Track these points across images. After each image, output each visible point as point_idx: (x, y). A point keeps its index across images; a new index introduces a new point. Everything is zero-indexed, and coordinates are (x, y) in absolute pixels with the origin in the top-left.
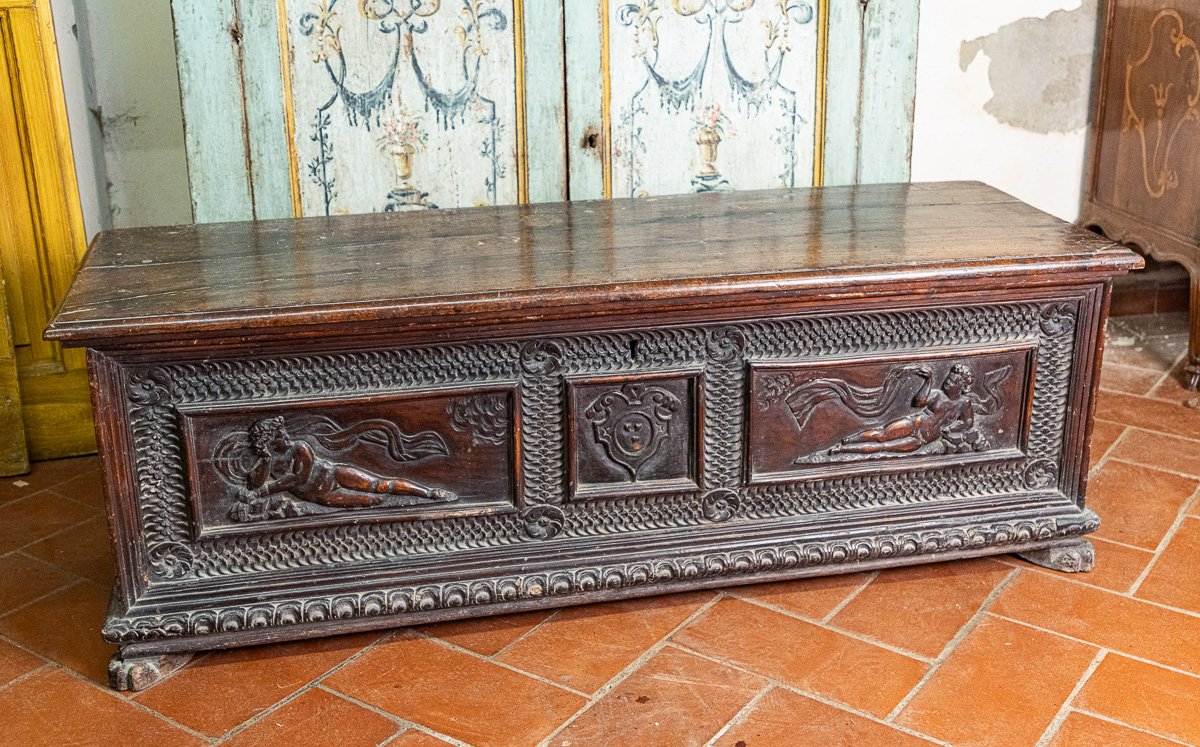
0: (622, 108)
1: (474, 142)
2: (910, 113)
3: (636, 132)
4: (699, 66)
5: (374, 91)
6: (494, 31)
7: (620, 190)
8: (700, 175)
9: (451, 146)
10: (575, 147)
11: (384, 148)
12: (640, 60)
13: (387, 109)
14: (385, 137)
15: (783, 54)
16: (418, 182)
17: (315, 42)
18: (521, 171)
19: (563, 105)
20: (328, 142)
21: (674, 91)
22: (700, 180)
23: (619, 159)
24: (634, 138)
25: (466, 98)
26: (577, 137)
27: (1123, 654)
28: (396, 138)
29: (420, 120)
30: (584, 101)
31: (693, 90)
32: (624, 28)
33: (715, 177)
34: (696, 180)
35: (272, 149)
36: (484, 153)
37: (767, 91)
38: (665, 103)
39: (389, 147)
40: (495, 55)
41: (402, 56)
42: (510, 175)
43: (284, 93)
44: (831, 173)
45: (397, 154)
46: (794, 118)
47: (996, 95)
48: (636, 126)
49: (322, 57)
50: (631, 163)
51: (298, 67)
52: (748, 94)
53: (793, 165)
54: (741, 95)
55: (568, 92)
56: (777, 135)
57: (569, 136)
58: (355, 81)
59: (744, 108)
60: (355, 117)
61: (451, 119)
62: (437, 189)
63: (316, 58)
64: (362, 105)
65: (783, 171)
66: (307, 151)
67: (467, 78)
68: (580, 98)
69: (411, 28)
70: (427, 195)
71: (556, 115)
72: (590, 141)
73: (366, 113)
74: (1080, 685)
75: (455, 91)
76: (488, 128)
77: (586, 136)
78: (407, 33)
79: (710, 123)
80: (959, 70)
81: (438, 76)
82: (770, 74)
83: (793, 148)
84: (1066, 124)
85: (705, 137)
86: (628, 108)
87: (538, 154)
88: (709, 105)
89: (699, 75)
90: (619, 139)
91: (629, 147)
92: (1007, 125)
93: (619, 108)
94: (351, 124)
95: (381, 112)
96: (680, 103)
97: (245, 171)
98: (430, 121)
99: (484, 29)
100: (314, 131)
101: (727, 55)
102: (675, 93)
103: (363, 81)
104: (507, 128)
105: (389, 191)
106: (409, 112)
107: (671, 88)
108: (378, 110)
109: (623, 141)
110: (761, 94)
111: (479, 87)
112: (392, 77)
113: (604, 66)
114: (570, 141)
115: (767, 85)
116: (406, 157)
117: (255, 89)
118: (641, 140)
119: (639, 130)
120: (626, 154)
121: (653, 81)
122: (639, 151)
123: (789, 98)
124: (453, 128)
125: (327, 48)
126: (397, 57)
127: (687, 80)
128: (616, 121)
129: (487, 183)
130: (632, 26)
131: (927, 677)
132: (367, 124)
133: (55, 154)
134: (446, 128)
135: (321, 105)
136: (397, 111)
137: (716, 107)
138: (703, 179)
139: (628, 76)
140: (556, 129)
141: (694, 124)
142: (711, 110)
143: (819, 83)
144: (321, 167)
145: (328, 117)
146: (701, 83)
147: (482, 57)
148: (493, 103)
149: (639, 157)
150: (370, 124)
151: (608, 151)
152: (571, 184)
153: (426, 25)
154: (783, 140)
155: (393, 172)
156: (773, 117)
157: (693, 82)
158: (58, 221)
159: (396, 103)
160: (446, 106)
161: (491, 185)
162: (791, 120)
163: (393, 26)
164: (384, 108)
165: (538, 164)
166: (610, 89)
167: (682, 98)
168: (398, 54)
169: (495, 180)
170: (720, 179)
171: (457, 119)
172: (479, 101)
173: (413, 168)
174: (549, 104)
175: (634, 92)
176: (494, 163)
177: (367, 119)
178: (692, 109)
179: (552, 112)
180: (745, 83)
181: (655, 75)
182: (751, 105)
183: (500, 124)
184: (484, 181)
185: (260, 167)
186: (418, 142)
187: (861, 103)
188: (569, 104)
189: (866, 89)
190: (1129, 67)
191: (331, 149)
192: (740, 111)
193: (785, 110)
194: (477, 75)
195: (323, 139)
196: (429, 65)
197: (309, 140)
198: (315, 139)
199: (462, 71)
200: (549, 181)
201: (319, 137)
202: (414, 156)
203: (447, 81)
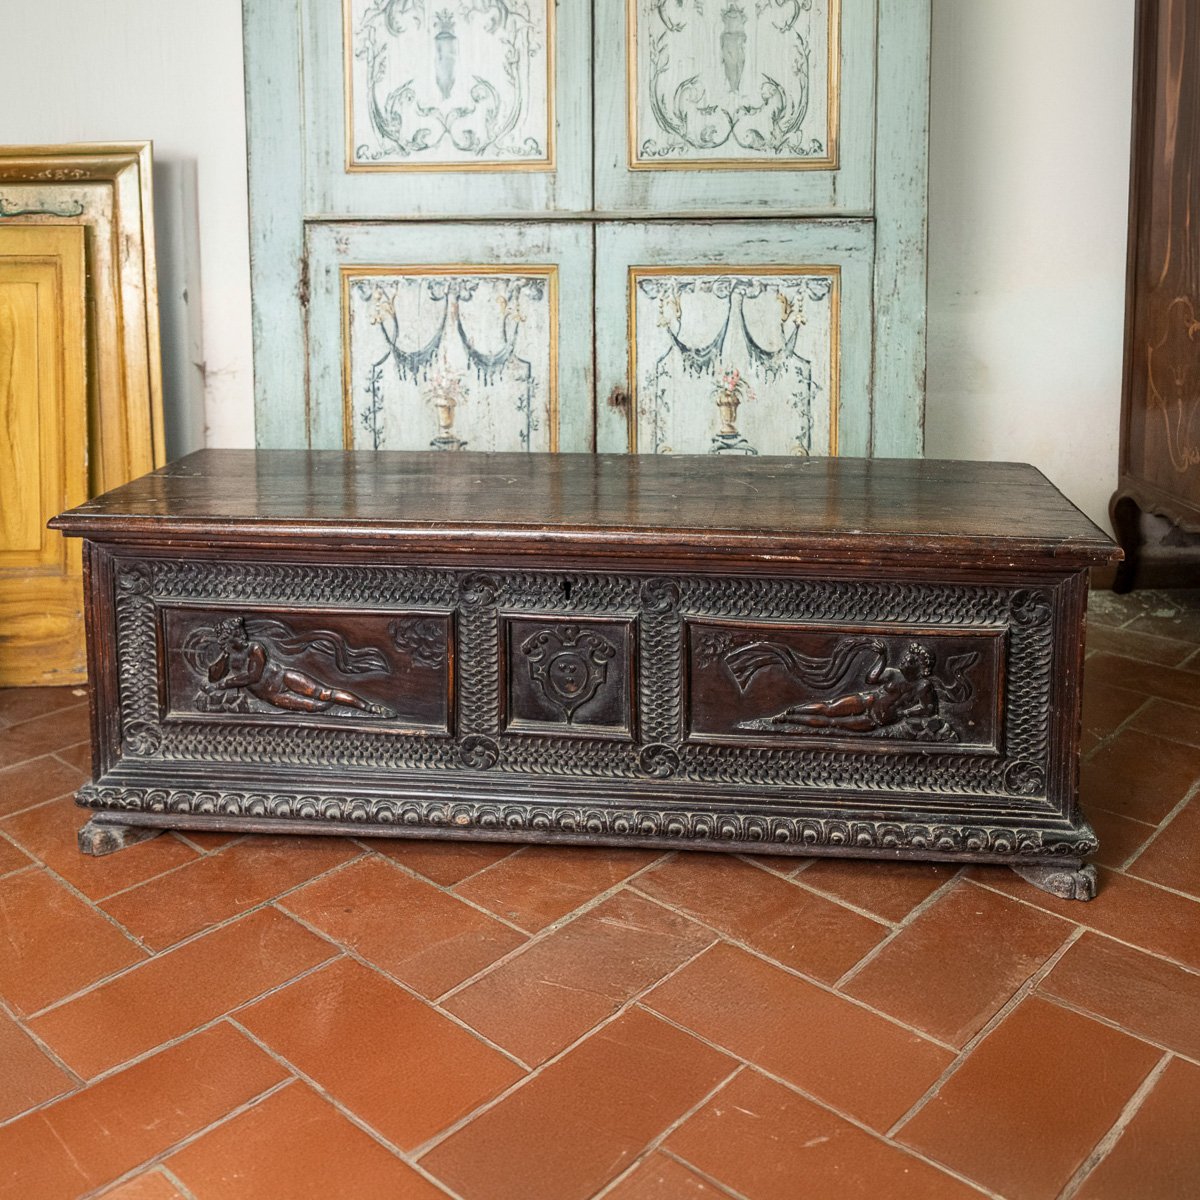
0: (647, 371)
1: (511, 397)
2: (922, 384)
3: (660, 393)
4: (719, 335)
5: (422, 349)
6: (532, 301)
7: (645, 446)
8: (720, 434)
9: (489, 400)
10: (603, 405)
11: (429, 401)
12: (665, 329)
13: (433, 367)
15: (798, 327)
16: (458, 432)
17: (373, 307)
18: (552, 427)
19: (592, 367)
20: (380, 394)
21: (696, 357)
22: (720, 439)
23: (645, 417)
24: (659, 400)
25: (505, 358)
26: (605, 393)
28: (440, 392)
29: (462, 378)
30: (611, 364)
31: (713, 357)
32: (649, 300)
33: (736, 437)
34: (717, 438)
35: (328, 398)
36: (520, 408)
37: (784, 360)
38: (688, 368)
39: (434, 400)
40: (532, 321)
41: (449, 321)
42: (543, 428)
43: (343, 350)
44: (846, 436)
45: (442, 406)
46: (809, 385)
48: (661, 387)
49: (378, 320)
50: (655, 421)
51: (357, 328)
52: (766, 362)
53: (810, 428)
54: (759, 363)
55: (597, 355)
56: (793, 399)
57: (598, 395)
58: (407, 341)
59: (762, 375)
60: (404, 372)
61: (491, 376)
62: (475, 439)
63: (373, 321)
64: (411, 362)
65: (799, 433)
66: (361, 401)
67: (506, 341)
68: (607, 361)
69: (458, 298)
70: (465, 443)
71: (586, 376)
72: (616, 400)
73: (414, 369)
75: (494, 353)
76: (524, 386)
77: (612, 395)
78: (454, 301)
79: (729, 387)
81: (480, 339)
82: (786, 344)
83: (809, 412)
85: (725, 400)
86: (653, 371)
87: (568, 410)
88: (729, 370)
89: (719, 344)
90: (644, 399)
91: (653, 406)
93: (644, 371)
94: (401, 378)
95: (428, 369)
96: (701, 368)
97: (304, 417)
98: (472, 378)
99: (523, 299)
100: (368, 384)
101: (745, 326)
102: (698, 359)
103: (413, 342)
104: (541, 386)
105: (432, 439)
106: (453, 369)
107: (693, 354)
108: (425, 367)
109: (648, 401)
110: (778, 362)
111: (517, 349)
112: (439, 339)
113: (630, 333)
114: (599, 400)
115: (783, 355)
116: (449, 409)
117: (317, 347)
118: (665, 400)
119: (663, 391)
120: (650, 413)
121: (676, 349)
122: (663, 410)
123: (804, 367)
124: (492, 384)
125: (383, 312)
126: (444, 322)
127: (708, 347)
128: (642, 382)
129: (522, 434)
130: (657, 300)
132: (415, 379)
134: (486, 384)
135: (375, 361)
136: (442, 368)
137: (735, 372)
138: (723, 437)
139: (653, 345)
140: (585, 388)
141: (715, 387)
142: (731, 376)
143: (833, 353)
144: (372, 416)
145: (381, 372)
146: (721, 351)
147: (521, 324)
148: (529, 363)
149: (663, 416)
150: (418, 379)
151: (634, 409)
152: (598, 438)
153: (471, 296)
154: (799, 404)
155: (436, 421)
156: (789, 383)
157: (714, 350)
159: (441, 362)
160: (486, 365)
161: (525, 437)
162: (807, 387)
163: (442, 294)
164: (431, 365)
165: (568, 419)
166: (637, 354)
167: (703, 364)
168: (445, 319)
169: (529, 432)
170: (740, 438)
171: (496, 377)
172: (516, 362)
173: (455, 419)
174: (580, 366)
175: (659, 357)
176: (528, 417)
177: (415, 374)
178: (713, 374)
179: (582, 373)
180: (762, 352)
181: (677, 342)
182: (769, 372)
183: (536, 382)
184: (519, 433)
185: (318, 414)
186: (460, 396)
187: (873, 372)
188: (598, 367)
189: (877, 360)
190: (1150, 350)
191: (382, 400)
192: (758, 376)
193: (801, 378)
194: (515, 339)
195: (375, 391)
196: (473, 329)
197: (364, 392)
198: (368, 391)
199: (501, 335)
200: (578, 435)
201: (371, 389)
202: (456, 408)
203: (488, 343)
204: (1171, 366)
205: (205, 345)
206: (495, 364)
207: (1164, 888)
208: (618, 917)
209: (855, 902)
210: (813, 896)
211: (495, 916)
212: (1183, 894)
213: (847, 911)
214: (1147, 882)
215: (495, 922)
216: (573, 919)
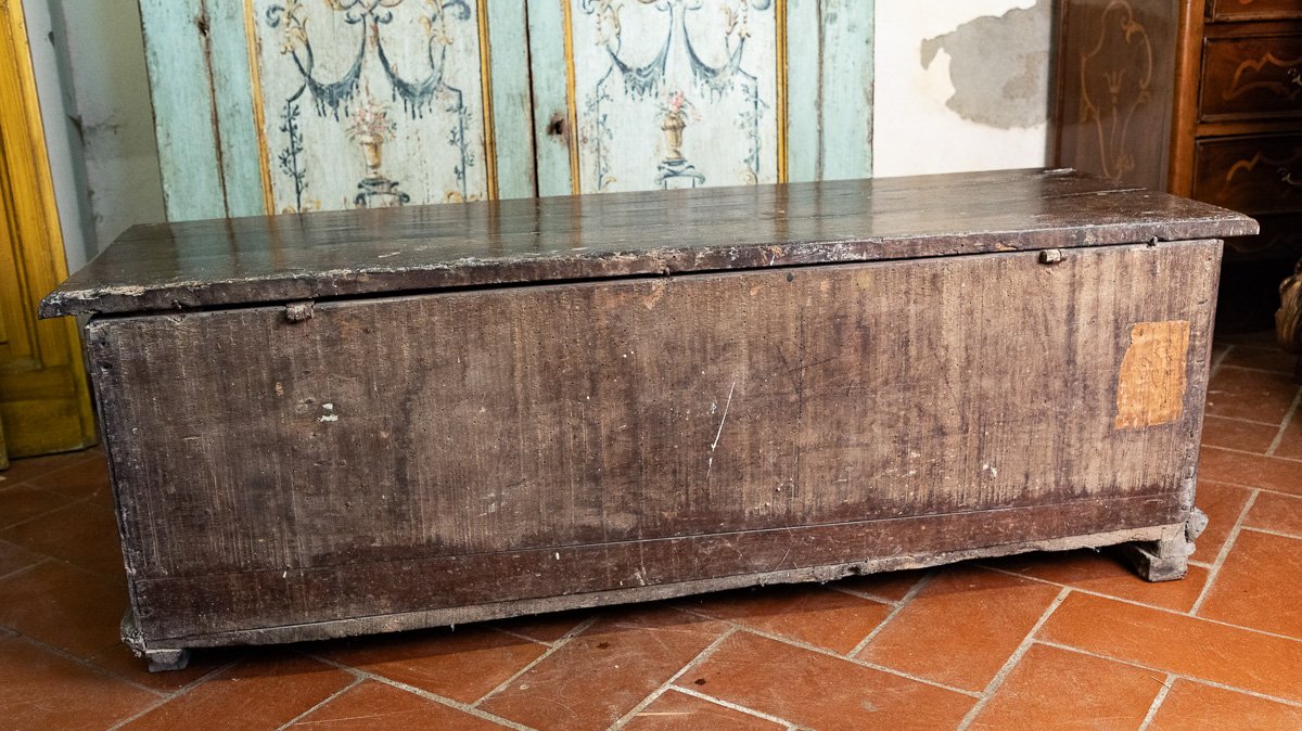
0: (587, 95)
1: (442, 130)
2: (870, 97)
3: (601, 119)
4: (661, 54)
5: (341, 81)
6: (459, 21)
7: (588, 176)
8: (666, 160)
9: (420, 135)
10: (542, 134)
11: (353, 138)
12: (603, 48)
13: (354, 100)
14: (353, 127)
15: (743, 40)
16: (388, 172)
17: (282, 33)
18: (489, 159)
19: (528, 93)
20: (298, 132)
21: (638, 78)
22: (666, 166)
23: (587, 145)
24: (601, 126)
25: (433, 87)
26: (543, 123)
27: (1087, 592)
28: (365, 128)
29: (388, 110)
30: (549, 88)
31: (656, 77)
32: (586, 16)
33: (681, 162)
34: (663, 165)
35: (241, 139)
36: (452, 142)
37: (730, 77)
38: (630, 90)
39: (358, 137)
40: (460, 44)
41: (369, 47)
42: (479, 164)
43: (252, 83)
44: (795, 156)
45: (367, 144)
46: (756, 103)
47: (957, 91)
48: (601, 114)
49: (289, 48)
50: (598, 150)
51: (266, 59)
52: (711, 80)
53: (758, 150)
54: (704, 81)
55: (534, 80)
56: (740, 120)
57: (536, 123)
58: (322, 72)
59: (707, 94)
60: (323, 107)
61: (419, 107)
62: (407, 178)
63: (283, 50)
64: (330, 96)
65: (748, 156)
66: (277, 143)
67: (433, 67)
68: (544, 85)
69: (377, 19)
70: (397, 184)
71: (522, 102)
72: (556, 128)
73: (334, 103)
74: (1043, 620)
75: (422, 80)
76: (455, 117)
77: (552, 123)
78: (373, 23)
79: (673, 108)
80: (921, 68)
81: (405, 66)
82: (731, 60)
83: (757, 132)
84: (1027, 120)
85: (670, 123)
86: (593, 95)
87: (506, 142)
88: (673, 91)
89: (662, 62)
90: (585, 125)
91: (595, 134)
92: (969, 121)
93: (584, 96)
94: (320, 114)
95: (349, 102)
96: (644, 90)
97: (216, 162)
98: (398, 111)
99: (449, 19)
100: (282, 122)
101: (688, 41)
102: (640, 79)
103: (330, 72)
104: (474, 116)
105: (360, 181)
106: (377, 101)
107: (634, 74)
108: (346, 100)
109: (589, 128)
110: (724, 80)
111: (446, 75)
112: (359, 68)
113: (568, 54)
114: (537, 129)
115: (728, 71)
116: (376, 147)
117: (223, 81)
118: (608, 126)
119: (605, 117)
120: (593, 141)
121: (616, 69)
122: (606, 138)
123: (750, 83)
124: (421, 117)
125: (294, 40)
126: (363, 48)
127: (649, 66)
128: (582, 108)
129: (456, 171)
130: (594, 15)
131: (890, 617)
132: (336, 114)
133: (29, 152)
134: (414, 117)
135: (289, 96)
136: (365, 101)
137: (679, 93)
138: (669, 164)
139: (592, 64)
140: (522, 116)
141: (659, 110)
142: (675, 97)
143: (780, 68)
144: (291, 158)
145: (297, 107)
146: (664, 69)
147: (448, 47)
148: (460, 92)
149: (606, 144)
150: (339, 115)
151: (575, 138)
152: (539, 171)
153: (391, 16)
154: (746, 125)
155: (363, 160)
156: (736, 102)
157: (656, 69)
158: (33, 218)
159: (363, 94)
160: (413, 95)
161: (460, 174)
162: (753, 105)
163: (358, 16)
164: (352, 98)
165: (505, 151)
166: (574, 76)
167: (646, 85)
168: (363, 45)
169: (464, 168)
170: (686, 164)
171: (425, 108)
172: (446, 90)
173: (383, 158)
174: (514, 91)
175: (599, 79)
176: (463, 152)
177: (335, 109)
178: (657, 95)
179: (518, 100)
180: (707, 69)
181: (619, 63)
182: (714, 91)
183: (468, 112)
184: (453, 170)
185: (231, 158)
186: (387, 132)
187: (821, 87)
188: (535, 91)
189: (825, 72)
190: (1084, 59)
191: (301, 140)
192: (703, 96)
193: (747, 96)
194: (443, 65)
195: (292, 130)
196: (395, 55)
197: (279, 131)
198: (284, 130)
199: (427, 60)
200: (517, 167)
201: (288, 127)
202: (383, 145)
203: (413, 70)
204: (1106, 74)
205: (78, 97)
206: (422, 94)
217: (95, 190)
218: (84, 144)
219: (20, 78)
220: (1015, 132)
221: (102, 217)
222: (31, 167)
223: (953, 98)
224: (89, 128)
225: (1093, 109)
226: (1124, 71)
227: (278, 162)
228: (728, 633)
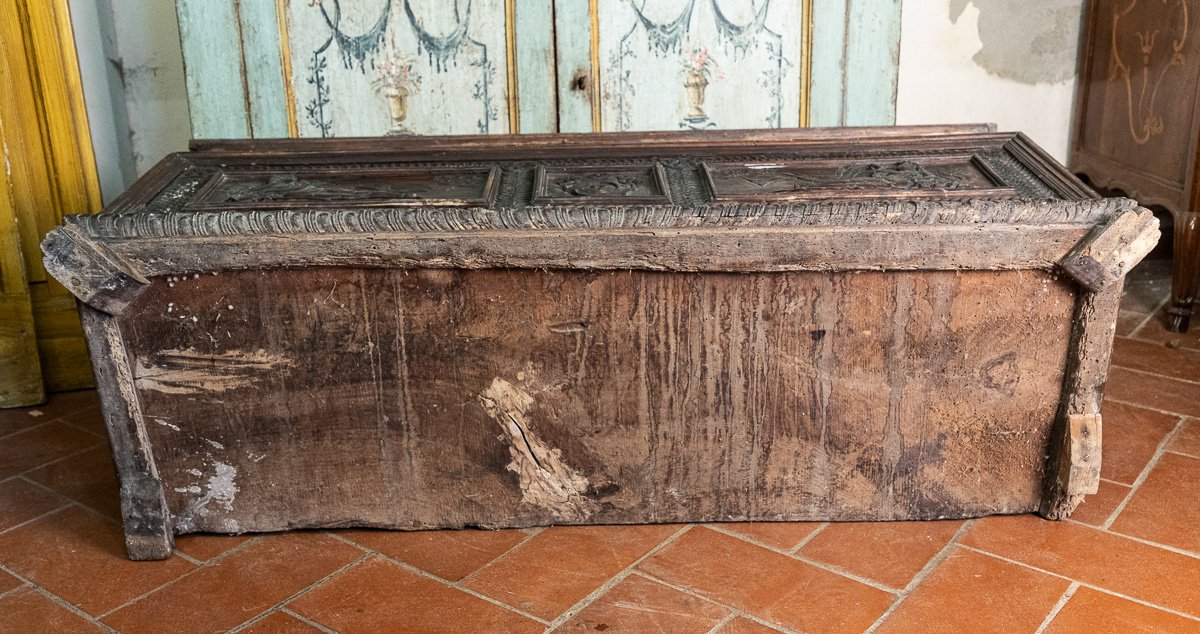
0: (611, 51)
1: (466, 84)
2: (896, 56)
3: (624, 75)
4: (686, 10)
5: (368, 34)
8: (687, 117)
9: (444, 88)
10: (564, 89)
11: (378, 91)
12: (628, 4)
13: (380, 53)
14: (379, 80)
16: (412, 124)
18: (512, 113)
19: (552, 48)
20: (325, 85)
21: (662, 34)
22: (688, 123)
23: (609, 101)
24: (623, 82)
25: (458, 41)
26: (566, 79)
28: (390, 81)
29: (414, 63)
30: (573, 44)
31: (680, 34)
33: (703, 120)
34: (684, 122)
35: (269, 90)
36: (476, 96)
37: (754, 34)
38: (653, 46)
39: (384, 90)
41: (395, 1)
42: (502, 116)
43: (280, 36)
44: (817, 116)
45: (392, 96)
46: (780, 61)
47: (984, 47)
48: (625, 69)
49: (317, 1)
50: (620, 106)
51: (293, 11)
52: (735, 38)
53: (780, 108)
54: (728, 39)
55: (557, 35)
56: (763, 78)
57: (560, 78)
58: (349, 24)
59: (731, 51)
60: (350, 60)
61: (444, 61)
62: (431, 131)
63: (311, 2)
64: (357, 49)
65: (769, 114)
66: (305, 94)
67: (458, 21)
68: (568, 41)
71: (546, 57)
72: (579, 84)
73: (360, 56)
75: (447, 34)
76: (480, 71)
77: (575, 78)
79: (697, 66)
80: (949, 21)
81: (430, 20)
82: (756, 17)
83: (779, 90)
84: (1053, 75)
85: (693, 80)
86: (616, 51)
87: (529, 96)
88: (697, 48)
89: (686, 19)
90: (608, 81)
91: (618, 89)
92: (996, 75)
93: (607, 51)
94: (346, 67)
95: (375, 56)
96: (667, 46)
97: (244, 113)
98: (423, 64)
100: (310, 74)
102: (663, 36)
103: (357, 24)
104: (498, 71)
105: (384, 133)
106: (402, 55)
107: (659, 31)
108: (372, 53)
109: (612, 84)
111: (471, 30)
112: (386, 21)
113: (593, 10)
114: (560, 84)
115: (753, 29)
116: (401, 100)
117: (251, 33)
118: (630, 83)
119: (628, 73)
120: (615, 96)
121: (641, 25)
122: (628, 94)
123: (774, 41)
124: (446, 70)
126: (390, 1)
127: (674, 23)
128: (605, 64)
129: (480, 124)
132: (362, 67)
133: (66, 101)
134: (439, 70)
135: (317, 48)
136: (391, 54)
137: (703, 49)
138: (691, 121)
139: (616, 20)
140: (546, 71)
141: (682, 67)
142: (698, 54)
143: (805, 26)
144: (317, 109)
145: (324, 60)
146: (688, 26)
148: (485, 46)
149: (628, 100)
150: (365, 67)
151: (597, 94)
152: (561, 126)
154: (770, 83)
155: (388, 112)
156: (760, 59)
157: (681, 26)
158: (70, 163)
159: (389, 47)
160: (438, 49)
161: (484, 126)
162: (777, 63)
164: (378, 51)
165: (528, 106)
166: (598, 32)
167: (670, 41)
169: (487, 121)
170: (708, 122)
171: (450, 62)
172: (470, 44)
173: (408, 111)
174: (539, 47)
175: (623, 35)
176: (486, 106)
177: (361, 62)
178: (680, 52)
179: (542, 55)
180: (732, 27)
181: (643, 18)
182: (738, 49)
183: (492, 67)
184: (477, 124)
185: (259, 109)
186: (412, 85)
187: (846, 46)
188: (559, 47)
189: (851, 32)
190: (1116, 17)
191: (328, 92)
192: (727, 54)
193: (771, 54)
194: (468, 19)
195: (319, 82)
196: (421, 8)
197: (306, 83)
198: (311, 82)
199: (453, 14)
200: (540, 123)
201: (315, 79)
202: (408, 98)
203: (439, 25)
204: (1138, 33)
205: (119, 39)
206: (447, 47)
207: (1146, 542)
208: (632, 600)
209: (858, 572)
210: (816, 569)
211: (508, 607)
212: (1165, 547)
213: (850, 581)
214: (1130, 538)
215: (510, 613)
216: (587, 605)
217: (135, 130)
218: (124, 86)
219: (57, 25)
220: (1041, 88)
221: (142, 157)
222: (68, 112)
223: (980, 52)
224: (130, 70)
225: (1123, 68)
226: (1157, 31)
227: (306, 113)
228: (727, 619)
